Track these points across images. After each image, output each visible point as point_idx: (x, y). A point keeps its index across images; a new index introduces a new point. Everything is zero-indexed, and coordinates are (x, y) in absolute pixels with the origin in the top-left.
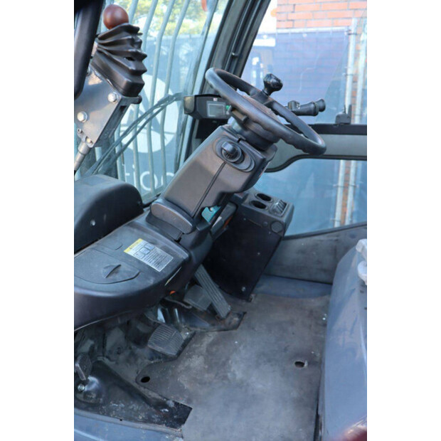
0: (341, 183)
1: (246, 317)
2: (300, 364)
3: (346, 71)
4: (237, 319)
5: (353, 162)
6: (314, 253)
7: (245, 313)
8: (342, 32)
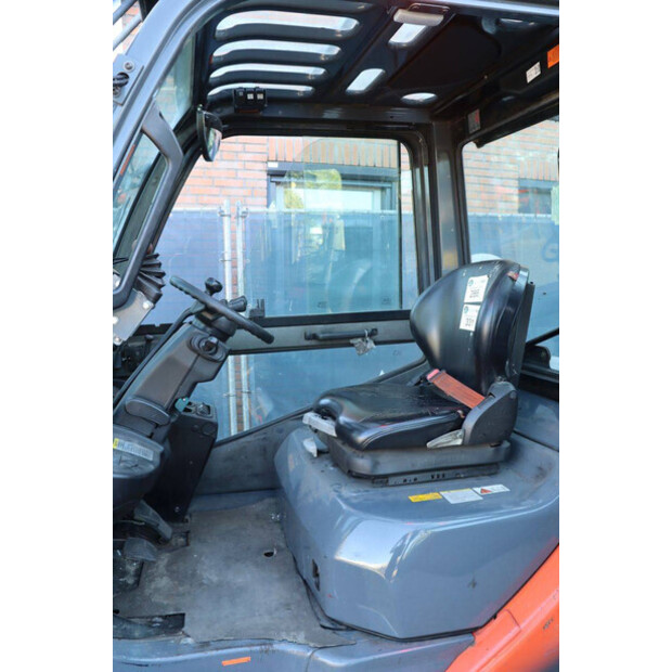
0: (232, 391)
1: (191, 535)
2: (269, 555)
3: (223, 255)
4: (182, 540)
5: (243, 357)
6: (243, 457)
7: (188, 532)
8: (213, 213)
